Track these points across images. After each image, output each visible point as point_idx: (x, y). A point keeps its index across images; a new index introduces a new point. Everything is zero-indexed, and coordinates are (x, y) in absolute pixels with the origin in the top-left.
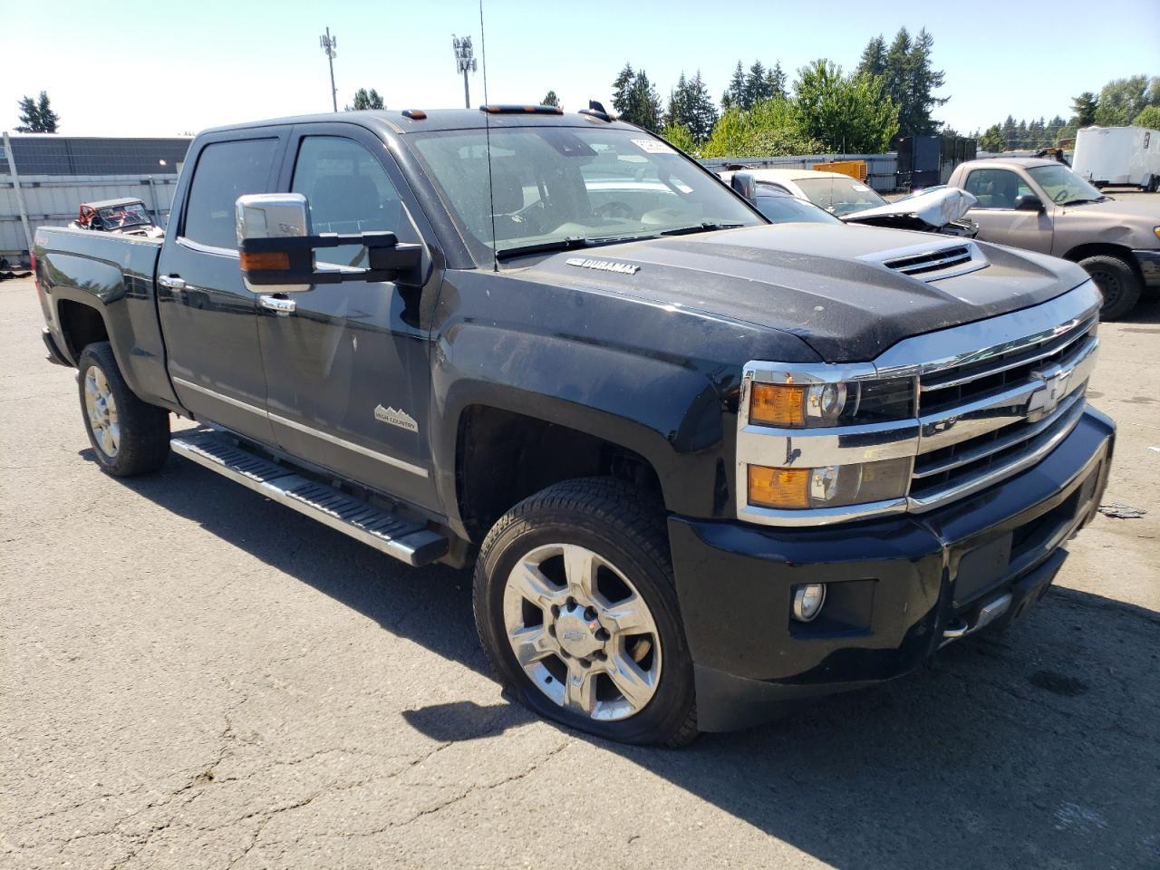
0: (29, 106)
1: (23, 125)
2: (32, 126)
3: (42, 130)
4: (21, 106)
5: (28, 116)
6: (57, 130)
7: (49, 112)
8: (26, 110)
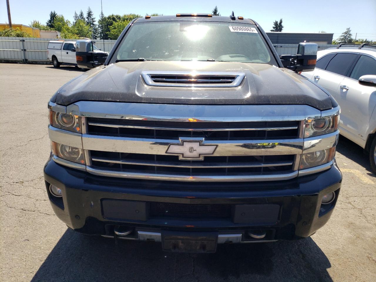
0: (276, 23)
1: (273, 29)
2: (275, 30)
3: (278, 31)
4: (274, 23)
5: (275, 27)
6: (282, 31)
7: (281, 25)
8: (275, 25)
